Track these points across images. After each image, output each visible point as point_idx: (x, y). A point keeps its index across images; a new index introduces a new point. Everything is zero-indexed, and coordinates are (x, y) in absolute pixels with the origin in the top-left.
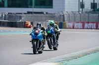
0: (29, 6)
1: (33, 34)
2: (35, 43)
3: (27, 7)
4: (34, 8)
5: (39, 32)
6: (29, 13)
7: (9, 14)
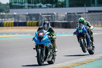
0: (92, 5)
1: (36, 38)
2: (40, 50)
3: (90, 6)
4: (97, 6)
5: (44, 34)
6: (90, 12)
7: (69, 15)
